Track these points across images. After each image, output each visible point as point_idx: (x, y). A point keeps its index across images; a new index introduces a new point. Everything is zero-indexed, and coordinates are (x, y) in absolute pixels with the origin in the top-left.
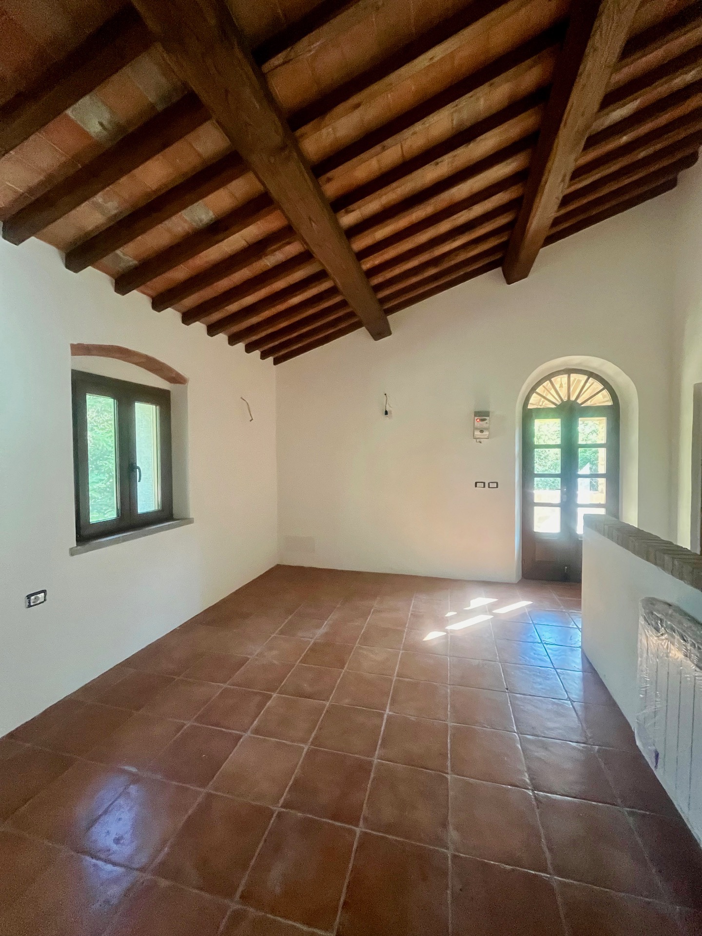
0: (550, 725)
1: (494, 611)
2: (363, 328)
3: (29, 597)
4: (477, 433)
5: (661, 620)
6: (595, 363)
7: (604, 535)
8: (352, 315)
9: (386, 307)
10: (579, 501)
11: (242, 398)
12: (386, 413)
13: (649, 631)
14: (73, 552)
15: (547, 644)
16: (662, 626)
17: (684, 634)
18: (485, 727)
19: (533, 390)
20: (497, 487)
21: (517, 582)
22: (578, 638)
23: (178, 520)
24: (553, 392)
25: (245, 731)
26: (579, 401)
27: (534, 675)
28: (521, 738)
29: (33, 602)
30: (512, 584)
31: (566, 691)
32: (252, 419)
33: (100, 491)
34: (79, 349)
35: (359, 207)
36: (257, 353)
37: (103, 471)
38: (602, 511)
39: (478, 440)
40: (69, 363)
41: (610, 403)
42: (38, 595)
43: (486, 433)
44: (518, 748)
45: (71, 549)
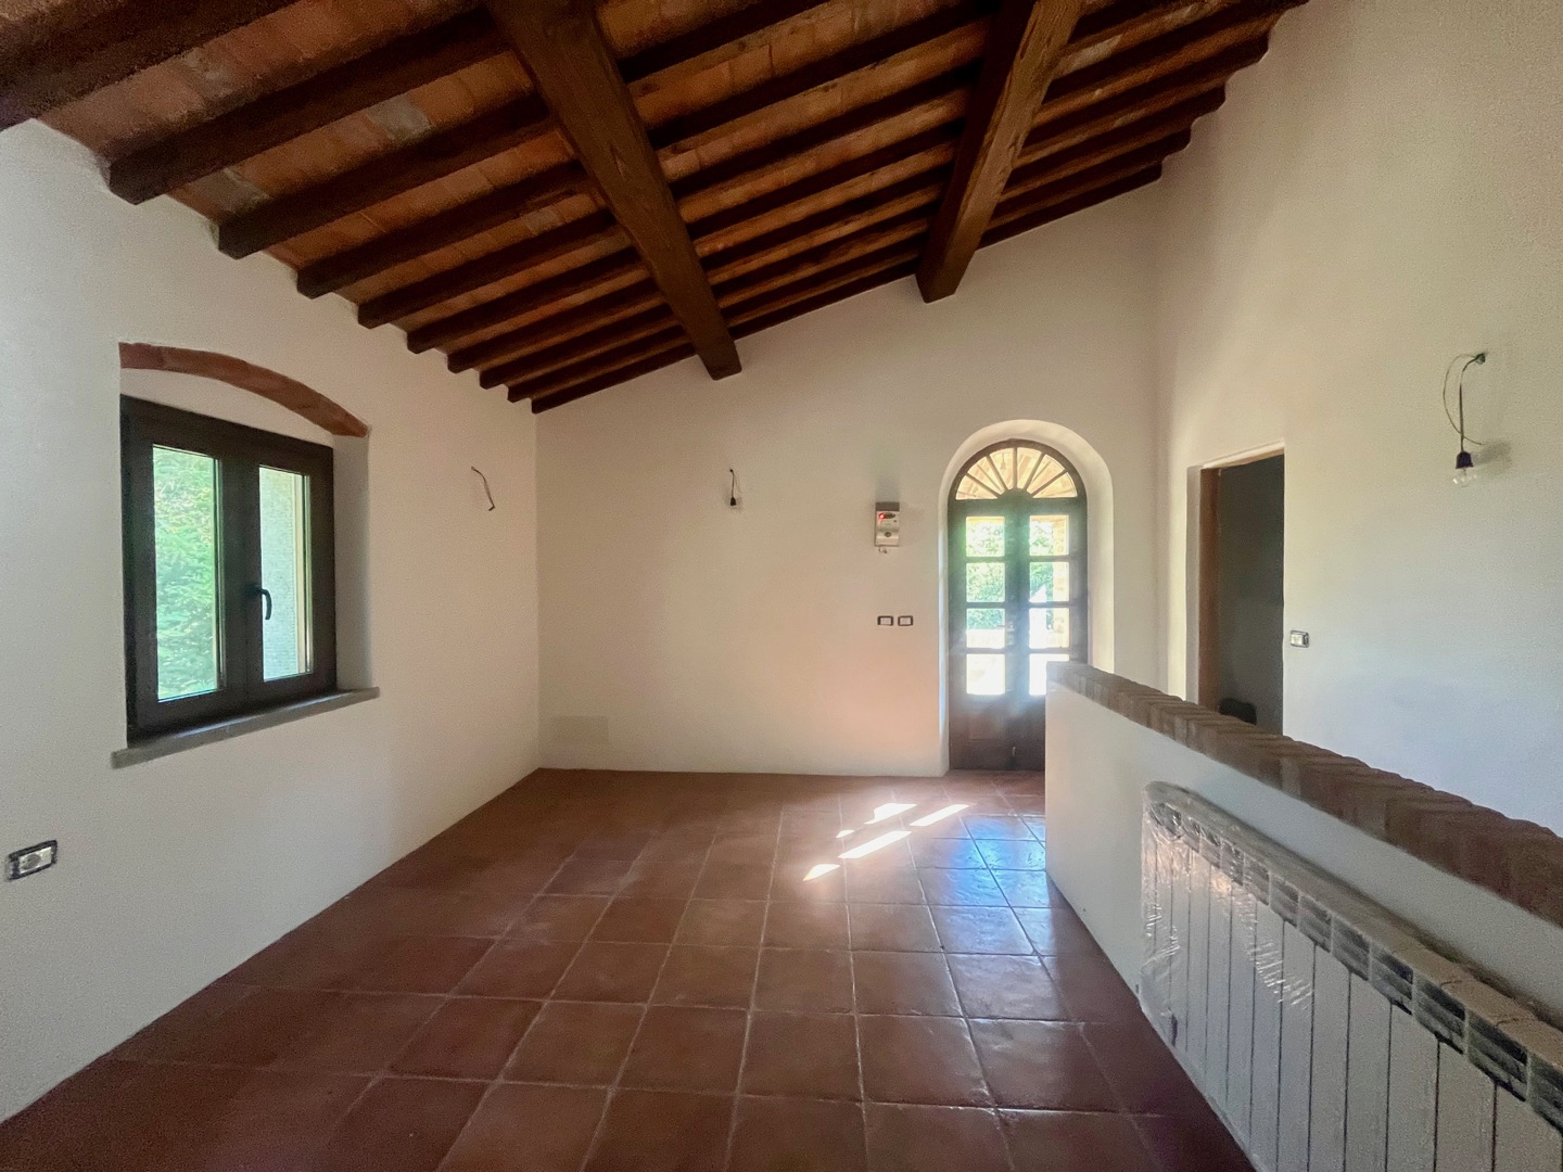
0: (1011, 997)
1: (912, 824)
2: (696, 357)
3: (14, 858)
4: (881, 537)
5: (1177, 815)
6: (1053, 432)
7: (1080, 692)
8: (677, 332)
9: (732, 324)
10: (1032, 645)
11: (473, 469)
12: (733, 502)
13: (1160, 835)
14: (118, 761)
15: (995, 870)
16: (1180, 824)
17: (1213, 833)
18: (913, 1014)
19: (964, 471)
20: (912, 624)
21: (942, 775)
22: (1039, 857)
23: (345, 691)
24: (991, 473)
25: (493, 1077)
26: (1030, 490)
27: (981, 920)
28: (971, 1025)
29: (25, 868)
30: (936, 778)
31: (1030, 941)
32: (493, 507)
33: (174, 645)
34: (139, 356)
35: (695, 147)
36: (502, 390)
37: (179, 605)
38: (1065, 658)
39: (882, 549)
40: (114, 383)
41: (1074, 494)
42: (37, 853)
43: (894, 537)
44: (966, 1040)
45: (115, 755)
